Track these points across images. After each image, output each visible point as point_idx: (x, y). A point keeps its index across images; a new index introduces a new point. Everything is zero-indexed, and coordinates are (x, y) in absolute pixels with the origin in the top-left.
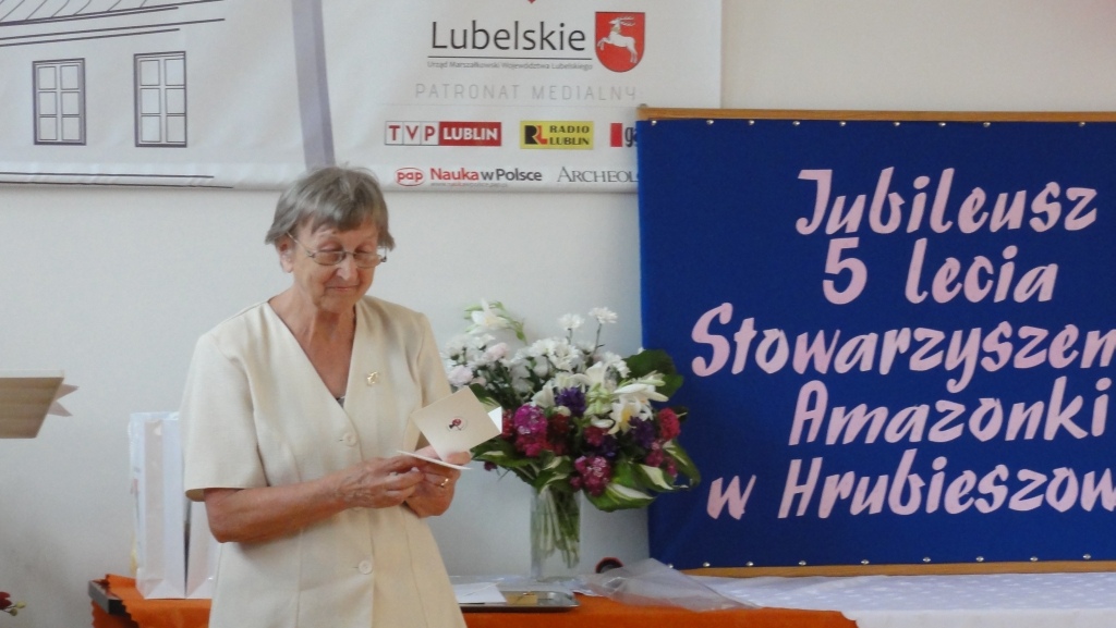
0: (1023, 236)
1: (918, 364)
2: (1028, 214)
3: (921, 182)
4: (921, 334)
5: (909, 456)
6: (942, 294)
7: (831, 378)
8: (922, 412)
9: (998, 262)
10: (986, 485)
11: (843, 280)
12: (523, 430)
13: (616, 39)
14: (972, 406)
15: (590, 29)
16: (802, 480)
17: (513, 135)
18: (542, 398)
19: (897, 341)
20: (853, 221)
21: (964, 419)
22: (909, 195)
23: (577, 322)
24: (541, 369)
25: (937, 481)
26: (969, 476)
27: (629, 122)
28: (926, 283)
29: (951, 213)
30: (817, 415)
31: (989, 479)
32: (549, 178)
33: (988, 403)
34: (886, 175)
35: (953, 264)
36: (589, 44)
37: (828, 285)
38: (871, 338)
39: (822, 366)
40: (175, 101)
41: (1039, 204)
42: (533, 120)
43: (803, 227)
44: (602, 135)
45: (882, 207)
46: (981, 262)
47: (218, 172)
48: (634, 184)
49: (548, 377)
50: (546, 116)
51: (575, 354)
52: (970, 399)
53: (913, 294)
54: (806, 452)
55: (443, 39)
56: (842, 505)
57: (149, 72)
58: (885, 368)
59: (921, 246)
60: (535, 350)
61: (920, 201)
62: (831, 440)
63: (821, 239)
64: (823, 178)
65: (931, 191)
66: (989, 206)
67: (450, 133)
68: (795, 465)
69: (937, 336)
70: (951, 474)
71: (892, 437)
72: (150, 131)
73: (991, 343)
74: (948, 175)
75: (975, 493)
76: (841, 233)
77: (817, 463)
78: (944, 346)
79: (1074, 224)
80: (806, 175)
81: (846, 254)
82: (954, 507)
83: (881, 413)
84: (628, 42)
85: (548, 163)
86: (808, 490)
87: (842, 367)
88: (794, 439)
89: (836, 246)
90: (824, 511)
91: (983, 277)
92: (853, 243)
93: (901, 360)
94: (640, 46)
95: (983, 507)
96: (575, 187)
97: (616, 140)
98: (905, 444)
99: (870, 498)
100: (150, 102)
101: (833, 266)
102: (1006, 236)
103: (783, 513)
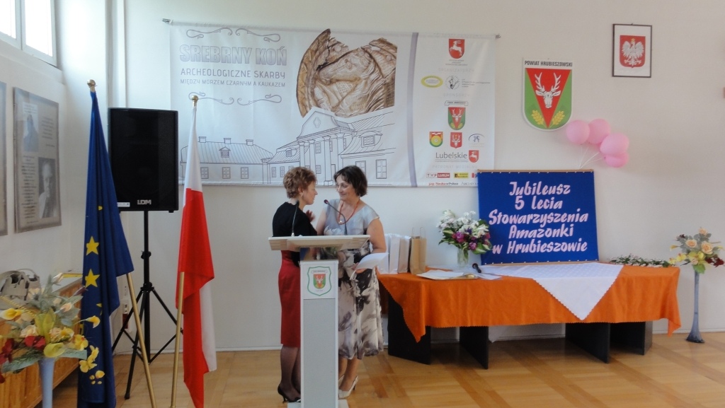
0: (555, 195)
1: (535, 222)
2: (556, 191)
3: (535, 184)
4: (535, 215)
5: (533, 240)
6: (539, 207)
7: (517, 225)
8: (536, 231)
9: (550, 200)
10: (549, 246)
11: (519, 205)
12: (458, 237)
13: (473, 156)
14: (546, 230)
15: (468, 154)
16: (512, 245)
17: (452, 175)
18: (461, 230)
19: (530, 217)
20: (521, 193)
21: (544, 233)
22: (532, 187)
23: (468, 214)
24: (460, 224)
25: (539, 245)
26: (545, 244)
27: (476, 173)
28: (536, 205)
29: (541, 190)
30: (514, 232)
31: (549, 245)
32: (460, 184)
33: (549, 229)
34: (528, 183)
35: (541, 201)
36: (468, 157)
37: (516, 206)
38: (525, 216)
39: (515, 223)
40: (384, 169)
41: (558, 189)
42: (456, 172)
43: (511, 194)
44: (470, 175)
45: (527, 190)
46: (547, 200)
47: (393, 184)
48: (477, 185)
49: (462, 226)
50: (459, 172)
51: (467, 221)
52: (545, 228)
53: (533, 207)
54: (512, 240)
55: (438, 156)
56: (520, 251)
57: (379, 163)
58: (528, 223)
59: (535, 197)
60: (459, 220)
61: (534, 188)
62: (517, 237)
63: (514, 197)
64: (515, 184)
65: (537, 186)
66: (548, 189)
67: (440, 175)
68: (510, 242)
69: (538, 216)
70: (542, 244)
71: (530, 237)
72: (379, 175)
73: (549, 217)
74: (540, 183)
75: (546, 248)
76: (518, 195)
77: (515, 242)
78: (540, 218)
79: (566, 193)
80: (511, 183)
81: (520, 199)
82: (542, 251)
83: (527, 231)
84: (475, 156)
85: (460, 181)
86: (513, 248)
87: (519, 223)
88: (510, 237)
89: (518, 198)
90: (516, 252)
91: (547, 204)
92: (521, 197)
93: (531, 221)
94: (478, 157)
95: (548, 251)
96: (465, 186)
97: (473, 177)
98: (532, 238)
99: (525, 249)
100: (379, 169)
101: (517, 202)
102: (552, 195)
103: (508, 252)
